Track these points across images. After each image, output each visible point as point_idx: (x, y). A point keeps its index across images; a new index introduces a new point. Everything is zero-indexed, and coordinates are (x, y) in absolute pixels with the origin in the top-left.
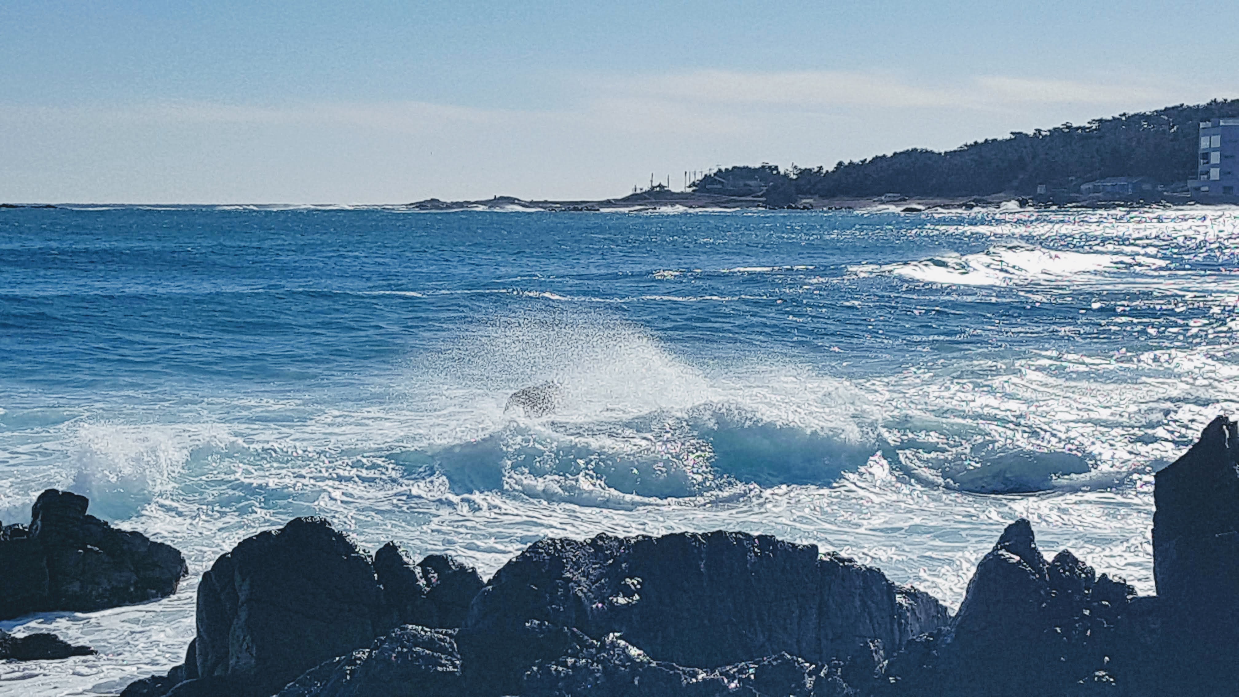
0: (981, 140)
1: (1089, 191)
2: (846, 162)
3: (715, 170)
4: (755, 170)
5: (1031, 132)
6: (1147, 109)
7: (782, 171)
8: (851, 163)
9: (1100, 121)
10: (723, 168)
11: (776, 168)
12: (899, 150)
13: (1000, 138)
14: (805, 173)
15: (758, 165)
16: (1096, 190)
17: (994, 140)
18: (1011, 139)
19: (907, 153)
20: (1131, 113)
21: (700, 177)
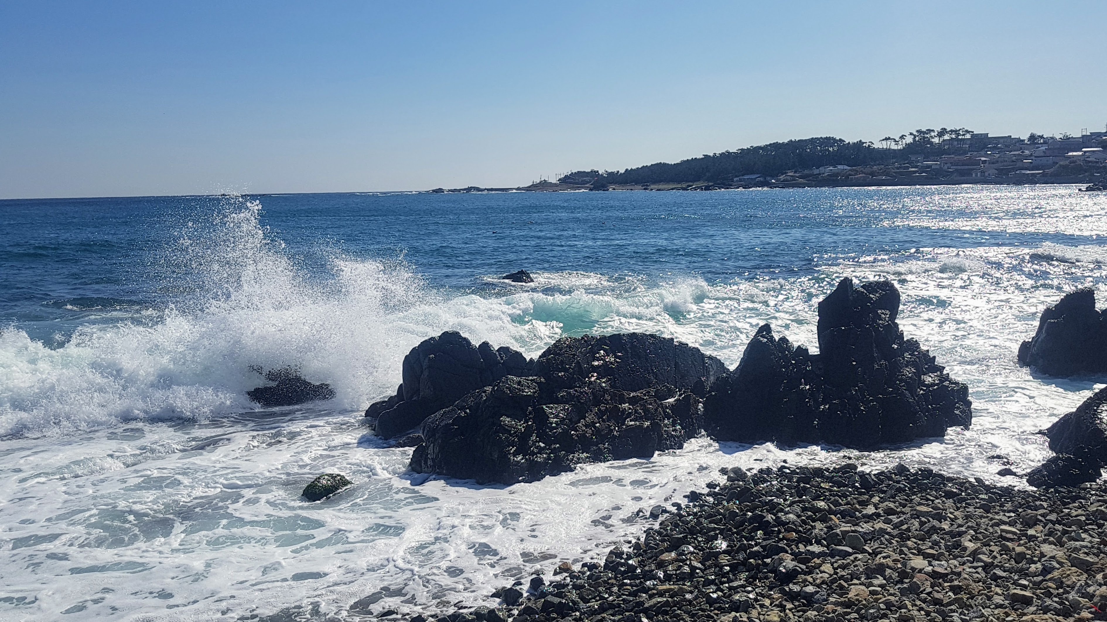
0: (690, 158)
1: (737, 181)
2: (629, 169)
3: (570, 173)
4: (588, 173)
5: (712, 155)
6: (762, 144)
7: (600, 173)
8: (631, 169)
9: (742, 149)
10: (574, 172)
11: (598, 172)
12: (653, 163)
13: (698, 157)
14: (611, 174)
15: (589, 171)
16: (740, 180)
17: (696, 158)
18: (702, 159)
19: (657, 164)
20: (755, 146)
21: (563, 176)
